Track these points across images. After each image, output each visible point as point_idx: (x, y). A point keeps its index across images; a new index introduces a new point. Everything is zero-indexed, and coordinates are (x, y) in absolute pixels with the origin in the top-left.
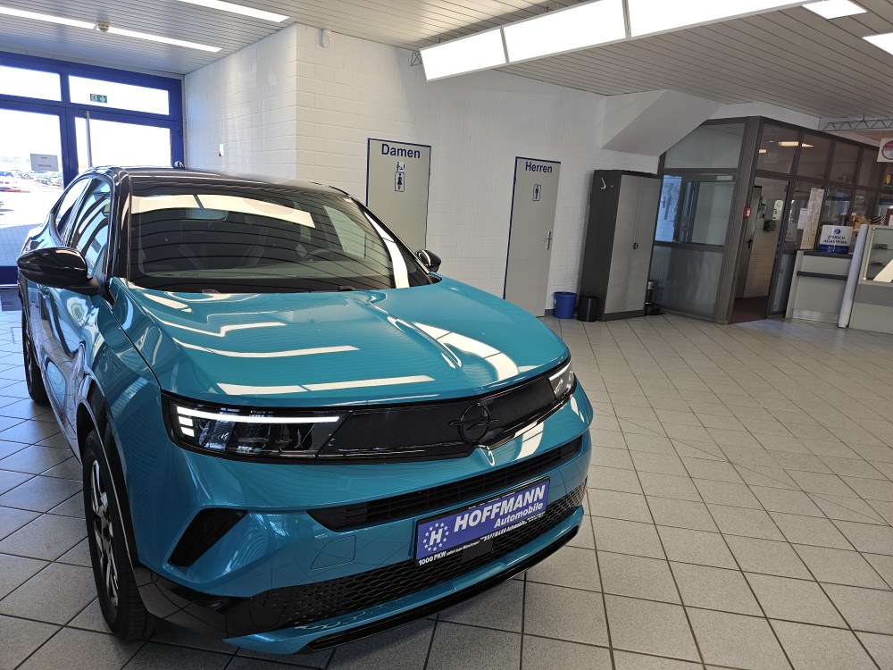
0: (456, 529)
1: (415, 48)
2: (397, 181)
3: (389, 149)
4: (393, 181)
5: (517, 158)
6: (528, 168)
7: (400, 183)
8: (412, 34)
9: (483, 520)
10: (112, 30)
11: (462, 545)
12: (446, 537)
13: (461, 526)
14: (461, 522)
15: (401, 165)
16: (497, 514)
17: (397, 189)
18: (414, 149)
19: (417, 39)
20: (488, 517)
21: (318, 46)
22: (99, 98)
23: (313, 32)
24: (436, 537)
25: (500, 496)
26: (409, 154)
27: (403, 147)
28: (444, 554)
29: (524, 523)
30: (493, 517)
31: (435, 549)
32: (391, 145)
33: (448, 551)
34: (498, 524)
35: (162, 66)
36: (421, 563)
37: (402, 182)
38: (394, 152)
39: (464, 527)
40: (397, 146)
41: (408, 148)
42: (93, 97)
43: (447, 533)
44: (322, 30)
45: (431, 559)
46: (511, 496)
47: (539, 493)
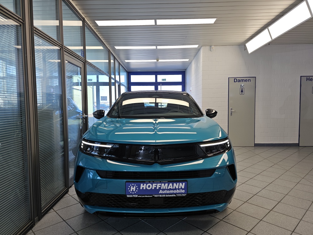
0: (141, 188)
1: (244, 44)
2: (241, 91)
3: (236, 80)
4: (239, 91)
5: (301, 76)
6: (308, 80)
7: (242, 91)
8: (242, 39)
9: (153, 188)
10: (160, 61)
11: (145, 195)
12: (137, 190)
13: (143, 188)
14: (143, 186)
15: (242, 85)
16: (160, 188)
17: (241, 94)
18: (248, 79)
19: (244, 41)
20: (155, 188)
21: (210, 51)
22: (164, 80)
23: (208, 47)
24: (133, 189)
25: (160, 181)
26: (246, 81)
27: (243, 79)
28: (137, 196)
29: (175, 196)
30: (158, 188)
31: (133, 193)
32: (238, 79)
33: (138, 195)
34: (161, 192)
35: (180, 68)
36: (128, 196)
37: (243, 91)
38: (239, 81)
39: (144, 188)
40: (240, 79)
41: (245, 79)
42: (163, 80)
43: (138, 189)
44: (211, 46)
45: (131, 196)
46: (166, 183)
47: (182, 185)
